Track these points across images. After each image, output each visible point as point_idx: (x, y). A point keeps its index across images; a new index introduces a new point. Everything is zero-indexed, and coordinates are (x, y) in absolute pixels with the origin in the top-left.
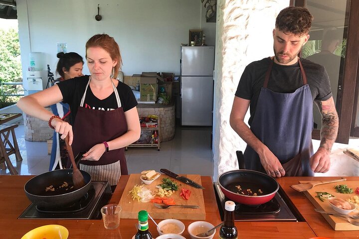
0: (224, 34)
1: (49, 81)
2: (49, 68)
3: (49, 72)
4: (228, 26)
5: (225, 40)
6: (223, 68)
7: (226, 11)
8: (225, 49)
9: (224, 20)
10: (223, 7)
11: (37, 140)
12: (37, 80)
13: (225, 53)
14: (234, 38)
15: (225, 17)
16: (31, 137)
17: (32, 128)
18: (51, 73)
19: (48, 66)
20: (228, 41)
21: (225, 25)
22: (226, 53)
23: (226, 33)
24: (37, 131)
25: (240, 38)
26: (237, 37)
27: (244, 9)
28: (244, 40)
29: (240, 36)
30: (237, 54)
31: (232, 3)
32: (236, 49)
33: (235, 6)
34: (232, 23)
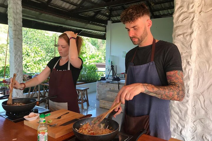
0: (174, 32)
4: (177, 27)
5: (174, 37)
7: (175, 16)
9: (174, 22)
14: (181, 35)
20: (176, 38)
21: (175, 26)
25: (186, 35)
26: (183, 34)
27: (190, 13)
28: (189, 36)
29: (186, 33)
30: (184, 46)
31: (180, 9)
32: (183, 44)
33: (182, 11)
34: (180, 24)
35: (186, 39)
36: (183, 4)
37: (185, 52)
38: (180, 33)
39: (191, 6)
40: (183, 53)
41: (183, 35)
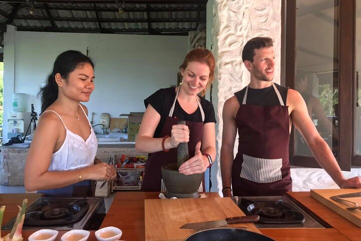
0: (219, 59)
1: (32, 121)
2: (33, 108)
3: (33, 112)
4: (223, 53)
5: (220, 66)
6: (219, 94)
7: (221, 37)
8: (220, 74)
9: (219, 46)
10: (217, 34)
11: (14, 184)
12: (18, 122)
13: (220, 79)
14: (229, 63)
15: (219, 44)
16: (7, 181)
17: (8, 170)
18: (34, 113)
19: (32, 105)
20: (223, 67)
21: (220, 51)
22: (222, 78)
23: (221, 58)
24: (14, 174)
25: (235, 64)
26: (232, 62)
27: (238, 36)
28: (239, 66)
29: (235, 61)
30: (233, 79)
31: (227, 30)
32: (231, 75)
33: (229, 32)
34: (227, 49)
35: (235, 70)
36: (229, 23)
37: (234, 86)
38: (228, 60)
39: (239, 27)
40: (232, 88)
41: (232, 64)
